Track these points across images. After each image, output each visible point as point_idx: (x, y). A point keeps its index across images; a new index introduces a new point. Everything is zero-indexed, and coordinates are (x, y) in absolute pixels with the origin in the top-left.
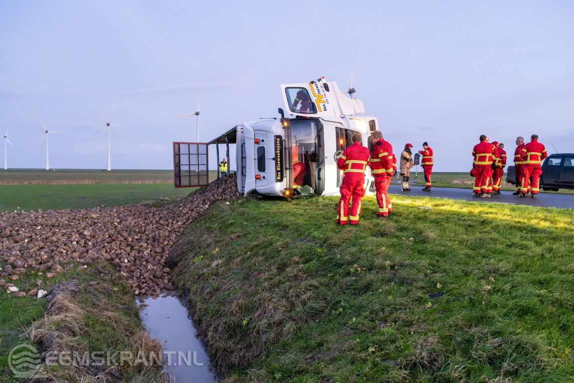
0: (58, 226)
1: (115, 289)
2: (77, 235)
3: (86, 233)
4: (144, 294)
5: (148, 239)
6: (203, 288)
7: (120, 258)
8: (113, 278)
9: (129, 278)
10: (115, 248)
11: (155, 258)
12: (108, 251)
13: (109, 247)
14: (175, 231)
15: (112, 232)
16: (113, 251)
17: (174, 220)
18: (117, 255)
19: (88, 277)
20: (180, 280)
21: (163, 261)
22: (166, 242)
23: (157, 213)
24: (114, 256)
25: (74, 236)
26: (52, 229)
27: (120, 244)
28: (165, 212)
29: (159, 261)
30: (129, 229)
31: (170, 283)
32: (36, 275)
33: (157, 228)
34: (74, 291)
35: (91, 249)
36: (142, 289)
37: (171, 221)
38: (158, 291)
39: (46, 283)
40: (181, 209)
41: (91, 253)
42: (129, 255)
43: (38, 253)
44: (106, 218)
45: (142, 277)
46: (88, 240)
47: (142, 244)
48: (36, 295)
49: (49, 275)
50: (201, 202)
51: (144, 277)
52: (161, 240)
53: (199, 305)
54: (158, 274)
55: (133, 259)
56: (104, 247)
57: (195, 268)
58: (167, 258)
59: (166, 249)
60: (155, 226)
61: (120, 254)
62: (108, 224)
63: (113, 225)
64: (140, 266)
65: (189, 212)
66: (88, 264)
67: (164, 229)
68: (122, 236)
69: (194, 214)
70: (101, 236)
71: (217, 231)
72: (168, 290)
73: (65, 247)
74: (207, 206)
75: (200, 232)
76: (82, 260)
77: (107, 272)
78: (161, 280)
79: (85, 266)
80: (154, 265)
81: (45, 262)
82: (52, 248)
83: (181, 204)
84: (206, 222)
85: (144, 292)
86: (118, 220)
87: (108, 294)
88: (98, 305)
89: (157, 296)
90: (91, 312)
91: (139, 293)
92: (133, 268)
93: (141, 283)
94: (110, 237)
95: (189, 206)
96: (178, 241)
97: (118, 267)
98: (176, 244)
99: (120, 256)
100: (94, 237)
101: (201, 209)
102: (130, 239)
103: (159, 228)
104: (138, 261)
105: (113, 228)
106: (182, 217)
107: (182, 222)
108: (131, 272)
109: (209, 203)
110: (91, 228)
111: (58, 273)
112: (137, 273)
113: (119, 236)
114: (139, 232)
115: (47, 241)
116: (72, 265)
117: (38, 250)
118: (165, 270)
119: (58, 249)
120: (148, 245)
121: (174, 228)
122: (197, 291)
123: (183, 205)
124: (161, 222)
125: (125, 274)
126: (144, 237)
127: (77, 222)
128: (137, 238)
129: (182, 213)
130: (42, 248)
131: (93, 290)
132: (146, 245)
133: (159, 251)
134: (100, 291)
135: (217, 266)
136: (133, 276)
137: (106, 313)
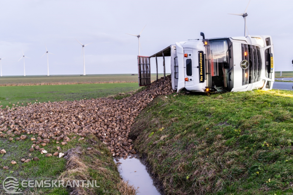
0: (62, 112)
1: (102, 153)
2: (75, 118)
3: (80, 116)
4: (118, 156)
5: (117, 121)
6: (156, 154)
7: (101, 133)
8: (100, 146)
9: (108, 145)
10: (98, 126)
11: (122, 133)
12: (94, 128)
13: (94, 125)
14: (133, 116)
15: (95, 116)
16: (97, 128)
17: (132, 108)
18: (100, 131)
19: (85, 145)
20: (140, 147)
21: (127, 134)
22: (128, 123)
23: (120, 103)
24: (98, 132)
25: (73, 119)
26: (59, 114)
27: (100, 124)
28: (126, 103)
29: (125, 135)
30: (104, 114)
31: (133, 149)
32: (55, 143)
33: (121, 113)
34: (79, 154)
35: (84, 127)
36: (116, 153)
37: (130, 109)
38: (127, 154)
39: (62, 149)
40: (135, 101)
41: (84, 129)
42: (106, 130)
43: (54, 129)
44: (90, 107)
45: (116, 145)
46: (81, 121)
47: (114, 123)
48: (58, 155)
49: (63, 143)
50: (148, 96)
51: (117, 145)
52: (125, 121)
53: (155, 164)
54: (125, 143)
55: (109, 133)
56: (91, 126)
57: (149, 140)
58: (129, 133)
59: (128, 127)
60: (120, 112)
61: (101, 130)
62: (91, 111)
63: (94, 111)
64: (114, 138)
65: (141, 103)
66: (84, 136)
67: (126, 114)
68: (101, 119)
69: (144, 104)
70: (89, 119)
71: (161, 116)
72: (133, 154)
73: (69, 126)
74: (152, 99)
75: (150, 116)
76: (80, 134)
77: (96, 142)
78: (127, 147)
79: (83, 138)
80: (122, 138)
81: (59, 135)
82: (61, 126)
83: (135, 98)
84: (153, 110)
85: (118, 155)
86: (97, 108)
87: (99, 156)
88: (95, 163)
89: (126, 157)
90: (92, 167)
91: (115, 155)
92: (110, 139)
93: (115, 149)
94: (94, 119)
95: (140, 99)
96: (135, 122)
97: (101, 138)
98: (134, 124)
99: (101, 131)
100: (84, 119)
101: (149, 101)
102: (106, 121)
103: (123, 113)
104: (112, 135)
105: (95, 113)
106: (137, 106)
107: (137, 109)
108: (109, 141)
109: (153, 97)
110: (82, 114)
111: (67, 142)
112: (112, 142)
113: (99, 119)
114: (111, 116)
115: (58, 121)
116: (75, 137)
117: (54, 127)
118: (129, 141)
119: (65, 127)
120: (117, 124)
121: (132, 113)
122: (152, 156)
123: (136, 98)
124: (124, 109)
125: (105, 143)
126: (114, 119)
127: (73, 110)
128: (110, 120)
129: (136, 104)
130: (55, 126)
131: (90, 153)
132: (116, 124)
133: (124, 128)
134: (94, 154)
135: (164, 139)
136: (110, 144)
137: (100, 168)
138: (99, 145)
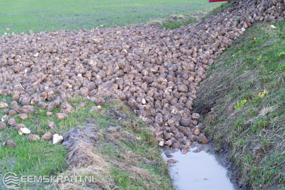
0: (56, 52)
1: (137, 138)
2: (81, 65)
3: (91, 62)
4: (170, 147)
5: (168, 73)
6: (250, 144)
7: (136, 98)
8: (134, 124)
9: (150, 124)
10: (129, 84)
11: (179, 99)
12: (121, 87)
13: (122, 82)
14: (203, 64)
15: (122, 61)
16: (127, 88)
17: (200, 48)
18: (132, 93)
19: (103, 120)
20: (216, 130)
21: (190, 103)
22: (191, 78)
23: (176, 37)
24: (129, 94)
25: (79, 67)
26: (51, 57)
27: (134, 79)
28: (187, 37)
29: (185, 103)
30: (142, 59)
31: (202, 134)
32: (45, 115)
33: (178, 58)
34: (92, 138)
35: (101, 84)
36: (167, 140)
37: (195, 49)
38: (188, 143)
39: (58, 126)
40: (207, 32)
41: (101, 89)
42: (146, 93)
43: (42, 86)
44: (112, 43)
45: (166, 124)
46: (95, 71)
47: (161, 79)
48: (51, 139)
49: (60, 116)
50: (235, 23)
51: (168, 124)
52: (185, 75)
53: (246, 166)
54: (186, 120)
55: (152, 99)
56: (115, 82)
57: (236, 115)
58: (195, 100)
59: (192, 86)
60: (175, 55)
61: (136, 92)
62: (115, 51)
63: (122, 53)
64: (162, 109)
65: (219, 37)
66: (100, 103)
67: (188, 60)
68: (136, 68)
69: (227, 40)
70: (110, 67)
71: (262, 66)
72: (200, 143)
73: (69, 80)
74: (243, 29)
75: (238, 66)
76: (93, 99)
77: (124, 115)
78: (189, 128)
79: (99, 107)
80: (180, 109)
81: (52, 100)
82: (55, 81)
83: (207, 26)
84: (244, 52)
85: (171, 144)
86: (128, 47)
87: (131, 144)
88: (124, 158)
89: (187, 149)
90: (118, 166)
91: (165, 145)
92: (153, 111)
93: (165, 132)
94: (120, 68)
95: (219, 28)
96: (208, 76)
97: (135, 108)
98: (205, 81)
99: (135, 94)
100: (101, 68)
101: (236, 34)
102: (145, 72)
103: (181, 58)
104: (158, 103)
105: (123, 56)
106: (211, 43)
107: (211, 51)
108: (152, 116)
109: (246, 26)
110: (96, 56)
111: (69, 114)
112: (159, 117)
113: (132, 67)
114: (156, 63)
115: (49, 71)
116: (83, 105)
117: (41, 83)
118: (194, 117)
119: (64, 83)
120: (168, 81)
121: (200, 58)
122: (242, 148)
123: (210, 26)
124: (183, 49)
125: (145, 119)
126: (163, 70)
127: (78, 48)
128: (154, 70)
129: (209, 38)
130: (44, 81)
131: (113, 138)
132: (166, 80)
133: (184, 90)
134: (122, 141)
135: (267, 114)
136: (154, 122)
137: (134, 168)
138: (132, 122)
